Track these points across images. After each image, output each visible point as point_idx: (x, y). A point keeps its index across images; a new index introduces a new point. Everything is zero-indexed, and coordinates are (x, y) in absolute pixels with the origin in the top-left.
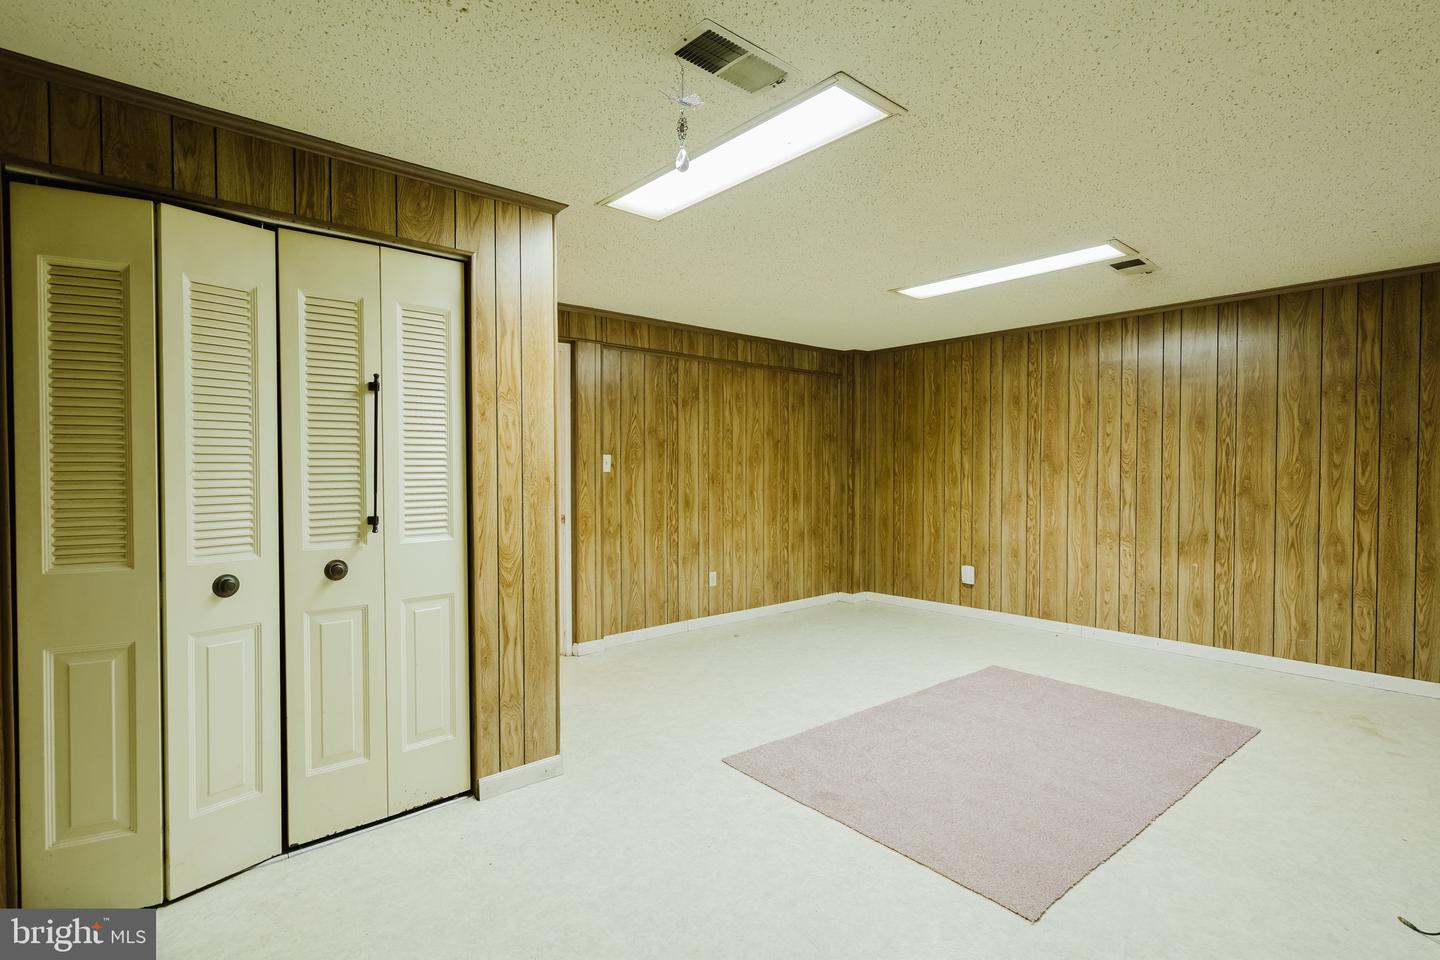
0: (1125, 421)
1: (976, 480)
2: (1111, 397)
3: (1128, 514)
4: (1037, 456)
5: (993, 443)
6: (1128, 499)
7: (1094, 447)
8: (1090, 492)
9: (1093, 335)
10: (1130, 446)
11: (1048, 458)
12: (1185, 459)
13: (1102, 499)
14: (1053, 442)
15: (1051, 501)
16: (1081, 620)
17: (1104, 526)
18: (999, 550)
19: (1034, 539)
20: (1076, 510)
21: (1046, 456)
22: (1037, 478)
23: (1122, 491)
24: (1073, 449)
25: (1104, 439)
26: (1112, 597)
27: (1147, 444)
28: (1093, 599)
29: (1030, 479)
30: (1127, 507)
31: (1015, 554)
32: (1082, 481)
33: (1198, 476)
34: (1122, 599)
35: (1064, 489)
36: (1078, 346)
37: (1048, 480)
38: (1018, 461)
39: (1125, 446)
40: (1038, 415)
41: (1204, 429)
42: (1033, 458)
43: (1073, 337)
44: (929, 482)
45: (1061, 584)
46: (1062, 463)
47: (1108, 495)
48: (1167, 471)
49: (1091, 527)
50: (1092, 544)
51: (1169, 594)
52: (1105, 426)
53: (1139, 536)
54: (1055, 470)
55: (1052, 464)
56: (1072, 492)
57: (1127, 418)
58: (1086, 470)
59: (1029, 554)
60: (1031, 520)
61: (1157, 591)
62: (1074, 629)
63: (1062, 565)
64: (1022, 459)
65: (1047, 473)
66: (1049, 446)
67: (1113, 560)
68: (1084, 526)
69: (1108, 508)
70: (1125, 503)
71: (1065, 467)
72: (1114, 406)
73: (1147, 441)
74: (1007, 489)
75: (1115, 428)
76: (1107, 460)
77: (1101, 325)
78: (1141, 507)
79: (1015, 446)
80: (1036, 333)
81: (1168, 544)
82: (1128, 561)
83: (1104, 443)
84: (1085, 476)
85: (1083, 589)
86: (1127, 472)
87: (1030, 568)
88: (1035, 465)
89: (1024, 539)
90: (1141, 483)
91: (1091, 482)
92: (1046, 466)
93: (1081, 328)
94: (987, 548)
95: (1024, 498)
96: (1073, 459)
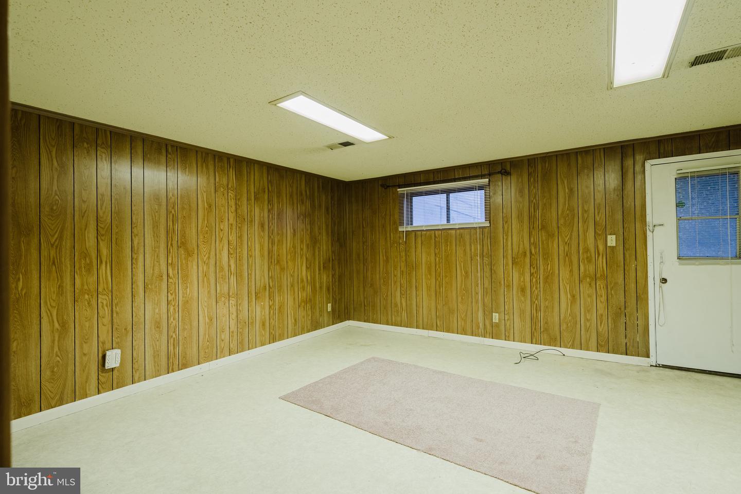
0: (230, 222)
1: (115, 264)
2: (223, 206)
3: (233, 279)
4: (175, 243)
5: (135, 231)
6: (232, 270)
7: (213, 237)
8: (212, 269)
9: (212, 162)
10: (233, 238)
11: (183, 244)
12: (257, 246)
13: (219, 272)
14: (187, 233)
15: (186, 277)
16: (208, 359)
17: (221, 290)
18: (142, 326)
19: (174, 309)
20: (203, 281)
21: (182, 243)
22: (175, 260)
23: (229, 266)
24: (201, 237)
25: (219, 233)
26: (225, 336)
27: (241, 237)
28: (215, 341)
29: (170, 261)
30: (232, 276)
31: (158, 325)
32: (206, 262)
33: (262, 256)
34: (231, 334)
35: (195, 267)
36: (202, 167)
37: (184, 262)
38: (159, 247)
39: (230, 238)
40: (175, 211)
41: (263, 230)
42: (172, 245)
43: (199, 160)
44: (50, 272)
45: (195, 338)
46: (193, 249)
47: (222, 269)
48: (250, 253)
49: (213, 292)
50: (214, 303)
51: (252, 323)
52: (219, 224)
53: (239, 293)
54: (189, 254)
55: (186, 250)
56: (200, 268)
57: (232, 220)
58: (209, 253)
59: (170, 322)
60: (172, 294)
61: (247, 323)
62: (205, 367)
63: (195, 324)
64: (163, 245)
65: (183, 256)
66: (184, 236)
67: (225, 311)
68: (209, 292)
69: (222, 278)
70: (231, 274)
71: (196, 252)
72: (224, 212)
73: (241, 235)
74: (149, 271)
75: (225, 226)
76: (221, 247)
77: (217, 157)
78: (239, 275)
79: (156, 236)
80: (172, 146)
81: (251, 294)
82: (233, 310)
83: (219, 236)
84: (209, 258)
85: (209, 336)
86: (232, 254)
87: (171, 333)
88: (173, 251)
89: (165, 311)
90: (238, 260)
91: (212, 262)
92: (182, 251)
93: (204, 154)
94: (130, 327)
95: (165, 277)
96: (201, 246)
